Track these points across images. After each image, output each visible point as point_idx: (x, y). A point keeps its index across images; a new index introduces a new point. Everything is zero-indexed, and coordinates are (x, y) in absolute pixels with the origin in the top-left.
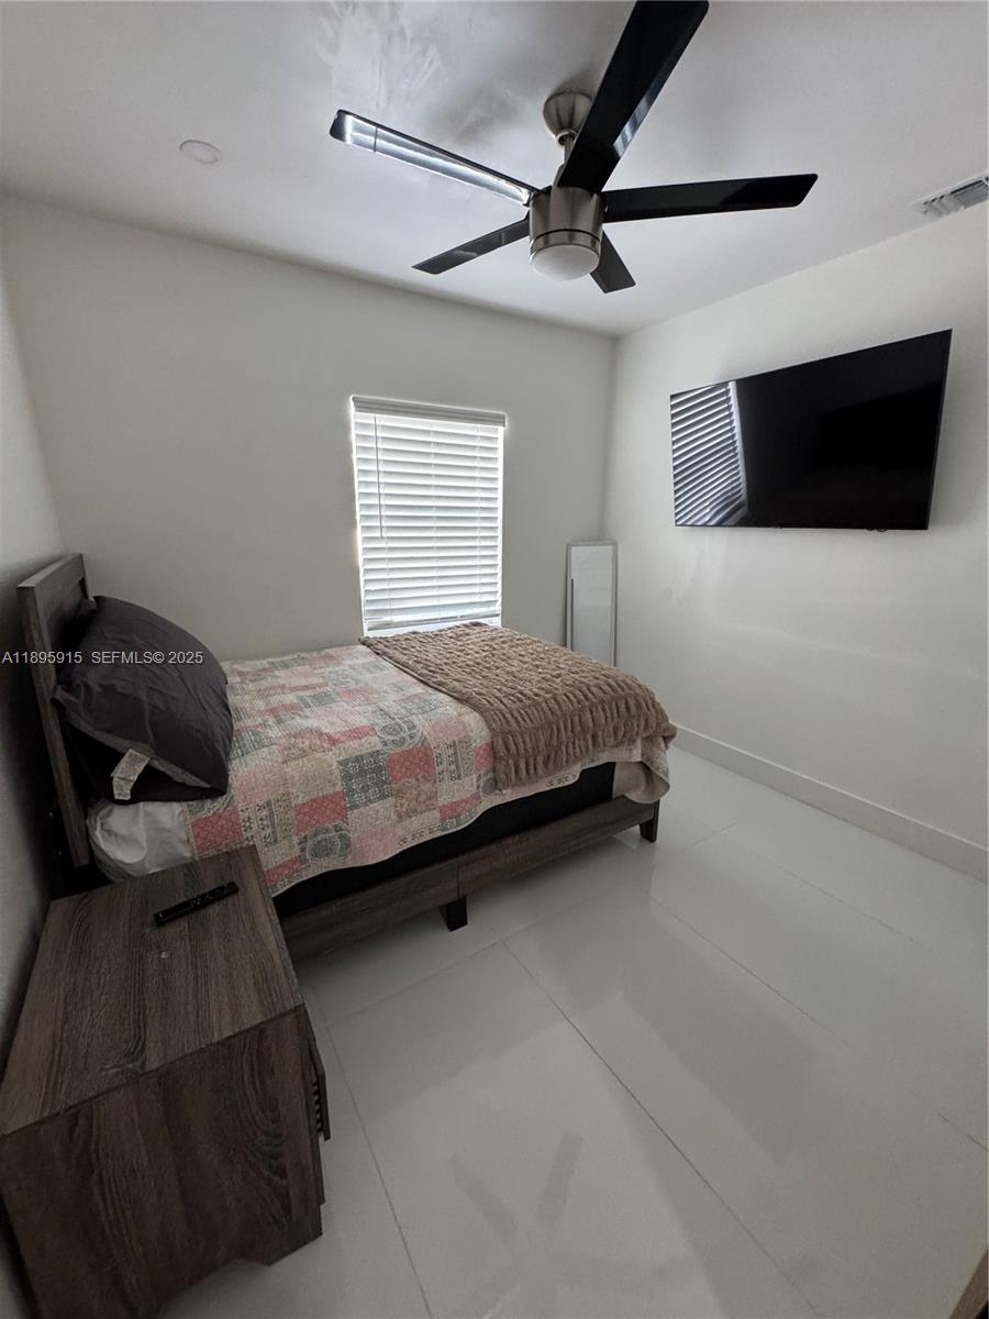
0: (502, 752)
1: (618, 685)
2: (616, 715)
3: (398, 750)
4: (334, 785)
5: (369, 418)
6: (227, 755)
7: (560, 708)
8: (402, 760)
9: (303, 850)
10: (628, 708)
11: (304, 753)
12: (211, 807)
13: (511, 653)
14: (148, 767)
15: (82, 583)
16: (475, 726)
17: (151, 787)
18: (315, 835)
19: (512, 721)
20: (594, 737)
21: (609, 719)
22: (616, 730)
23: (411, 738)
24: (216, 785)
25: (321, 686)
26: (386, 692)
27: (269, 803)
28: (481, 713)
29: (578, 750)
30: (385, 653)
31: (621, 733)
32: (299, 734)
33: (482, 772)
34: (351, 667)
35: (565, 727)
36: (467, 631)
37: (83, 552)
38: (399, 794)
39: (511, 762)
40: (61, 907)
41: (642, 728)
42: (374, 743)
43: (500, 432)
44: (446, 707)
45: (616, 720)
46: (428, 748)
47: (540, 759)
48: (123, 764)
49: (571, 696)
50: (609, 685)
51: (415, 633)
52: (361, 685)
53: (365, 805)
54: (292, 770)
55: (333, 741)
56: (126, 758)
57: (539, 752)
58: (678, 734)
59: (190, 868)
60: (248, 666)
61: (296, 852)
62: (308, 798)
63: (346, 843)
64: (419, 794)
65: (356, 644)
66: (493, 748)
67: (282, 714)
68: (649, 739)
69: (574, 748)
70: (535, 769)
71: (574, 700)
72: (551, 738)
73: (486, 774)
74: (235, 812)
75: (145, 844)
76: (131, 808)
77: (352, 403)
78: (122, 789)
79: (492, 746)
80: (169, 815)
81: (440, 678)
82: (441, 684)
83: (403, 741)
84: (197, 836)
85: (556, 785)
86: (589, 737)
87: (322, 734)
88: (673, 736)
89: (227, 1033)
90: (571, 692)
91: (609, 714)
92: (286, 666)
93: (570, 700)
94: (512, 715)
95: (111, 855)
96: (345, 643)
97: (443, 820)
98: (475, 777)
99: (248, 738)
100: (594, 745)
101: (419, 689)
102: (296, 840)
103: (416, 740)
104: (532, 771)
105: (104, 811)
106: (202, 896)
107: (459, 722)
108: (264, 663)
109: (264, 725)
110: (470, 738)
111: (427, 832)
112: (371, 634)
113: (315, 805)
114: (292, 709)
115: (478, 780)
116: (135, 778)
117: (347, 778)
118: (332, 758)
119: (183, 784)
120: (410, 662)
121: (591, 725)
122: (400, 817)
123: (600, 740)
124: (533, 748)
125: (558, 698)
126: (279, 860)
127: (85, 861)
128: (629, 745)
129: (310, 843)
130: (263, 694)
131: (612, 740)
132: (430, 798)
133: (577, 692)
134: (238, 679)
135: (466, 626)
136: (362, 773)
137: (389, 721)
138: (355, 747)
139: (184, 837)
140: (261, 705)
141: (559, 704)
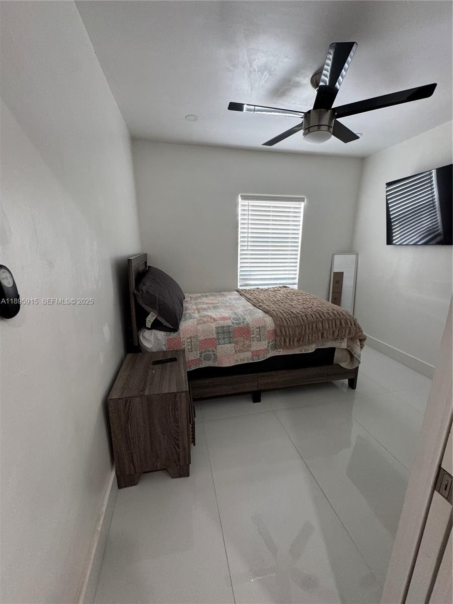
0: (279, 333)
1: (338, 314)
2: (334, 326)
3: (237, 326)
4: (213, 335)
5: (246, 202)
6: (180, 320)
7: (307, 320)
8: (238, 330)
9: (201, 356)
10: (341, 324)
11: (204, 322)
12: (173, 335)
13: (295, 298)
14: (156, 319)
15: (146, 263)
16: (269, 321)
17: (156, 325)
18: (205, 352)
19: (285, 322)
20: (322, 334)
21: (330, 327)
22: (333, 332)
23: (243, 322)
24: (175, 328)
25: (216, 303)
26: (239, 307)
27: (191, 337)
28: (272, 317)
29: (314, 338)
30: (243, 295)
31: (336, 334)
32: (204, 317)
33: (270, 340)
34: (230, 299)
35: (309, 328)
36: (280, 289)
37: (148, 253)
38: (236, 343)
39: (282, 338)
40: (129, 355)
41: (347, 333)
42: (229, 322)
43: (302, 205)
44: (260, 313)
45: (334, 328)
46: (249, 327)
47: (296, 339)
48: (149, 316)
49: (314, 316)
50: (333, 313)
51: (258, 288)
52: (231, 304)
53: (223, 344)
54: (199, 327)
55: (215, 320)
56: (150, 315)
57: (295, 336)
58: (367, 339)
59: (164, 352)
60: (194, 296)
61: (198, 356)
62: (204, 338)
63: (216, 358)
64: (244, 345)
65: (234, 291)
66: (275, 332)
67: (200, 310)
68: (352, 339)
69: (312, 337)
70: (293, 343)
71: (315, 317)
72: (302, 331)
73: (272, 341)
74: (180, 338)
75: (153, 343)
76: (150, 331)
77: (240, 197)
78: (149, 325)
79: (275, 331)
80: (161, 335)
81: (261, 304)
82: (260, 306)
83: (240, 323)
84: (168, 344)
85: (303, 352)
86: (320, 334)
87: (211, 317)
88: (365, 339)
89: (166, 392)
90: (314, 314)
91: (331, 325)
92: (207, 296)
93: (313, 317)
94: (285, 320)
95: (144, 344)
96: (230, 290)
97: (253, 356)
98: (267, 342)
99: (188, 316)
100: (322, 337)
101: (252, 307)
102: (199, 352)
103: (245, 324)
104: (292, 343)
105: (143, 331)
106: (166, 360)
107: (263, 320)
108: (199, 295)
109: (194, 313)
110: (266, 326)
111: (246, 360)
112: (240, 288)
113: (207, 341)
114: (205, 309)
115: (268, 343)
116: (152, 321)
117: (218, 333)
118: (213, 325)
119: (166, 326)
120: (252, 298)
121: (321, 328)
122: (236, 351)
123: (325, 335)
124: (293, 334)
125: (307, 315)
126: (192, 358)
127: (137, 344)
128: (341, 340)
129: (203, 355)
130: (196, 304)
131: (332, 336)
132: (248, 347)
133: (317, 314)
134: (189, 299)
135: (280, 287)
136: (223, 333)
137: (237, 316)
138: (222, 323)
139: (164, 343)
140: (194, 307)
141: (307, 318)
